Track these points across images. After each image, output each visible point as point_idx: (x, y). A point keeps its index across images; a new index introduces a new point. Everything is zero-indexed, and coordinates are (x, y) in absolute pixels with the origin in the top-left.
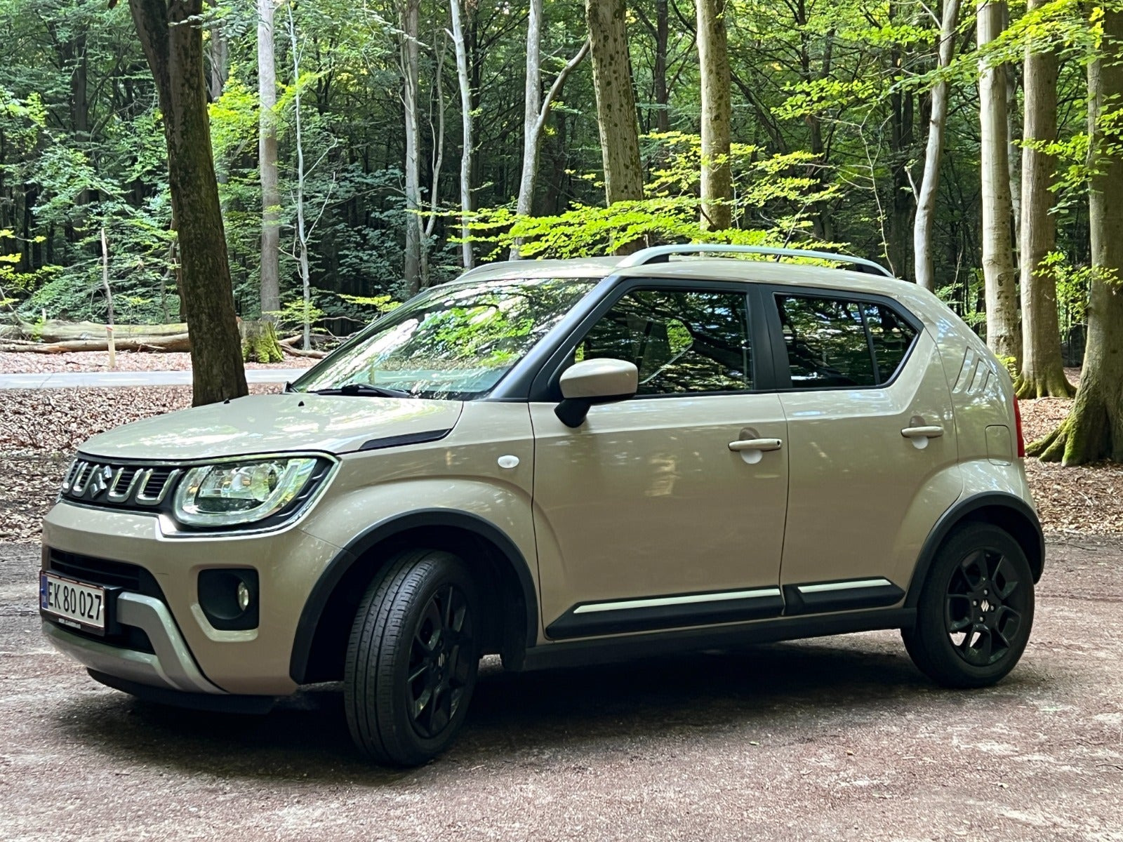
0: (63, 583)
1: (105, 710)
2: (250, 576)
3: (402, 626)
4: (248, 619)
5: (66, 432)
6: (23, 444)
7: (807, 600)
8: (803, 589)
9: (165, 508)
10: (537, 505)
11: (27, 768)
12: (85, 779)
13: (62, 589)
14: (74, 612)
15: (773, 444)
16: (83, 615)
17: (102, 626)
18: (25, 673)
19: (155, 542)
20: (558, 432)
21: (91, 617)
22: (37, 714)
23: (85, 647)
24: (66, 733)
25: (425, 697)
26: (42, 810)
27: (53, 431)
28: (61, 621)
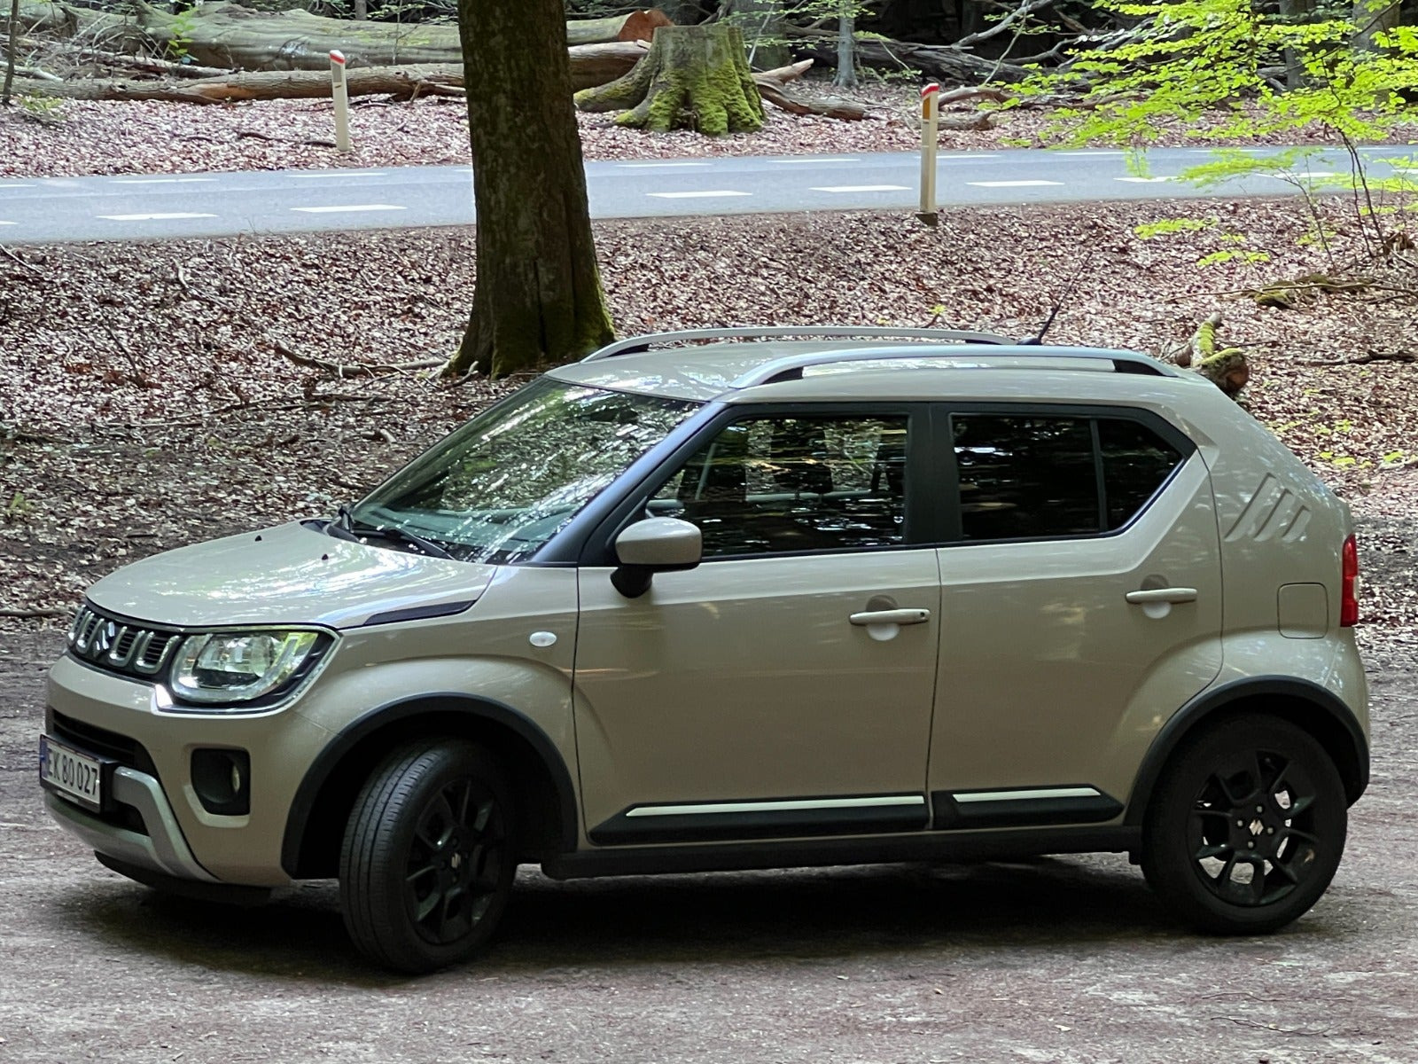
0: (62, 751)
1: (115, 898)
2: (242, 757)
3: (397, 821)
4: (238, 803)
5: (208, 346)
6: (116, 379)
7: (963, 812)
8: (959, 797)
9: (163, 677)
10: (580, 692)
11: (17, 949)
12: (74, 962)
13: (61, 757)
14: (72, 784)
15: (914, 616)
16: (80, 788)
17: (97, 801)
18: (37, 853)
19: (150, 714)
20: (612, 603)
21: (87, 791)
22: (39, 899)
23: (89, 826)
24: (65, 919)
25: (434, 899)
26: (26, 985)
27: (180, 346)
28: (60, 793)
